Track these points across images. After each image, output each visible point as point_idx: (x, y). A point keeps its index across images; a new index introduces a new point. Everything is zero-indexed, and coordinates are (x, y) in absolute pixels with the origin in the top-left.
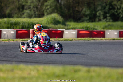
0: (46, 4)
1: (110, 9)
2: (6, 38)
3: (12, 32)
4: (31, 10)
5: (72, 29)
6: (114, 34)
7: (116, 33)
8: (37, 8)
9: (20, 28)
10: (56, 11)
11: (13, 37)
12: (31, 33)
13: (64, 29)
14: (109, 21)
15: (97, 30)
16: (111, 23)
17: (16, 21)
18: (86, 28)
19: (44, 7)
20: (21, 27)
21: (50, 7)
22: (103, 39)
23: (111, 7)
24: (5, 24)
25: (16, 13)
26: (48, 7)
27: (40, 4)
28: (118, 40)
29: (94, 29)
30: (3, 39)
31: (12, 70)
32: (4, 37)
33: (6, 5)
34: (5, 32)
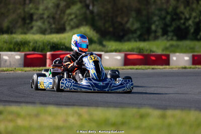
0: (68, 11)
1: (173, 20)
2: (8, 67)
3: (18, 56)
4: (43, 23)
5: (115, 51)
6: (184, 59)
7: (187, 58)
8: (54, 18)
9: (30, 51)
10: (84, 23)
11: (20, 64)
12: (49, 58)
13: (102, 51)
14: (172, 39)
15: (156, 53)
16: (174, 43)
17: (23, 38)
18: (137, 49)
19: (66, 17)
20: (31, 49)
21: (76, 17)
22: (168, 67)
23: (175, 17)
24: (5, 44)
25: (19, 27)
26: (73, 16)
27: (59, 12)
28: (191, 69)
29: (151, 51)
30: (3, 67)
31: (37, 115)
32: (4, 64)
33: (3, 14)
34: (6, 58)
